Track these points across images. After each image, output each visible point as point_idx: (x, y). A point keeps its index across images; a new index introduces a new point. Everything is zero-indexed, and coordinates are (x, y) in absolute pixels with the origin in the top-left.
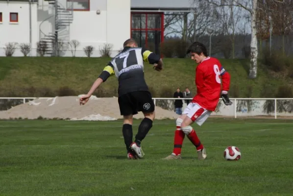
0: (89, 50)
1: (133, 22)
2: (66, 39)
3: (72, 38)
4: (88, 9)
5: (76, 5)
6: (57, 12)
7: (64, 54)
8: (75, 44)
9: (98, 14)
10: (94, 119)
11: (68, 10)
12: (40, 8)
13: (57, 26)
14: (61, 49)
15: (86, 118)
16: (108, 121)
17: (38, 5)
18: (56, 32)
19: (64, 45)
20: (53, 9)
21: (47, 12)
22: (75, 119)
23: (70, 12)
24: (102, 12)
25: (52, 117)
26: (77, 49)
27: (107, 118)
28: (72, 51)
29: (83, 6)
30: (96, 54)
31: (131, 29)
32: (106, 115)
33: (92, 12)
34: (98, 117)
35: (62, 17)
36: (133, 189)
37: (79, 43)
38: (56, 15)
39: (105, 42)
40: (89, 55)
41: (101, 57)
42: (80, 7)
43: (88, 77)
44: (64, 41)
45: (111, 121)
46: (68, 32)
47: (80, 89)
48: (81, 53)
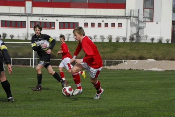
0: (153, 39)
1: (173, 27)
2: (142, 34)
3: (145, 34)
4: (153, 21)
5: (147, 20)
6: (138, 23)
7: (141, 41)
8: (146, 37)
9: (157, 23)
10: (154, 70)
11: (144, 22)
12: (131, 21)
13: (139, 29)
14: (140, 39)
15: (151, 70)
16: (161, 71)
17: (130, 20)
18: (138, 32)
19: (142, 37)
20: (137, 21)
21: (134, 23)
22: (146, 70)
23: (145, 23)
24: (159, 23)
25: (136, 69)
26: (147, 39)
27: (160, 70)
28: (145, 40)
29: (151, 20)
30: (156, 41)
31: (172, 30)
32: (160, 68)
33: (154, 23)
34: (156, 69)
35: (141, 25)
36: (173, 101)
37: (148, 36)
38: (138, 24)
39: (160, 36)
40: (152, 42)
41: (158, 43)
42: (149, 20)
43: (152, 51)
44: (141, 36)
45: (162, 71)
46: (143, 32)
47: (149, 56)
48: (149, 41)
